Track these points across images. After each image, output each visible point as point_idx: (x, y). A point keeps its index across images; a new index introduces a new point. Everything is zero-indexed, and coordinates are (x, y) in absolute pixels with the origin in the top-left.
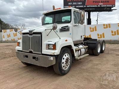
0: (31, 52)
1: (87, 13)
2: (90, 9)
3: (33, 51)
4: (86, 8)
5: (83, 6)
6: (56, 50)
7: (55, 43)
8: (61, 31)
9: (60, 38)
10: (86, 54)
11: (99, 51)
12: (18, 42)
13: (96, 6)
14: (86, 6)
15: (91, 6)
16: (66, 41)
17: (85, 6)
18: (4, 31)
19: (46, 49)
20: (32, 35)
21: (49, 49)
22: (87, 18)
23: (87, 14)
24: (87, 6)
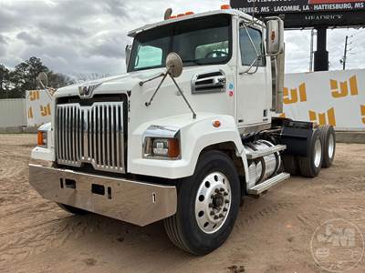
0: (87, 168)
1: (315, 31)
2: (327, 17)
3: (94, 161)
4: (312, 12)
5: (301, 7)
6: (180, 158)
7: (178, 134)
8: (197, 89)
9: (195, 116)
10: (278, 173)
11: (317, 161)
12: (42, 132)
13: (346, 6)
14: (311, 6)
15: (330, 7)
16: (217, 125)
17: (307, 8)
18: (31, 94)
19: (144, 157)
20: (91, 105)
21: (153, 155)
22: (315, 49)
23: (315, 37)
24: (315, 7)
